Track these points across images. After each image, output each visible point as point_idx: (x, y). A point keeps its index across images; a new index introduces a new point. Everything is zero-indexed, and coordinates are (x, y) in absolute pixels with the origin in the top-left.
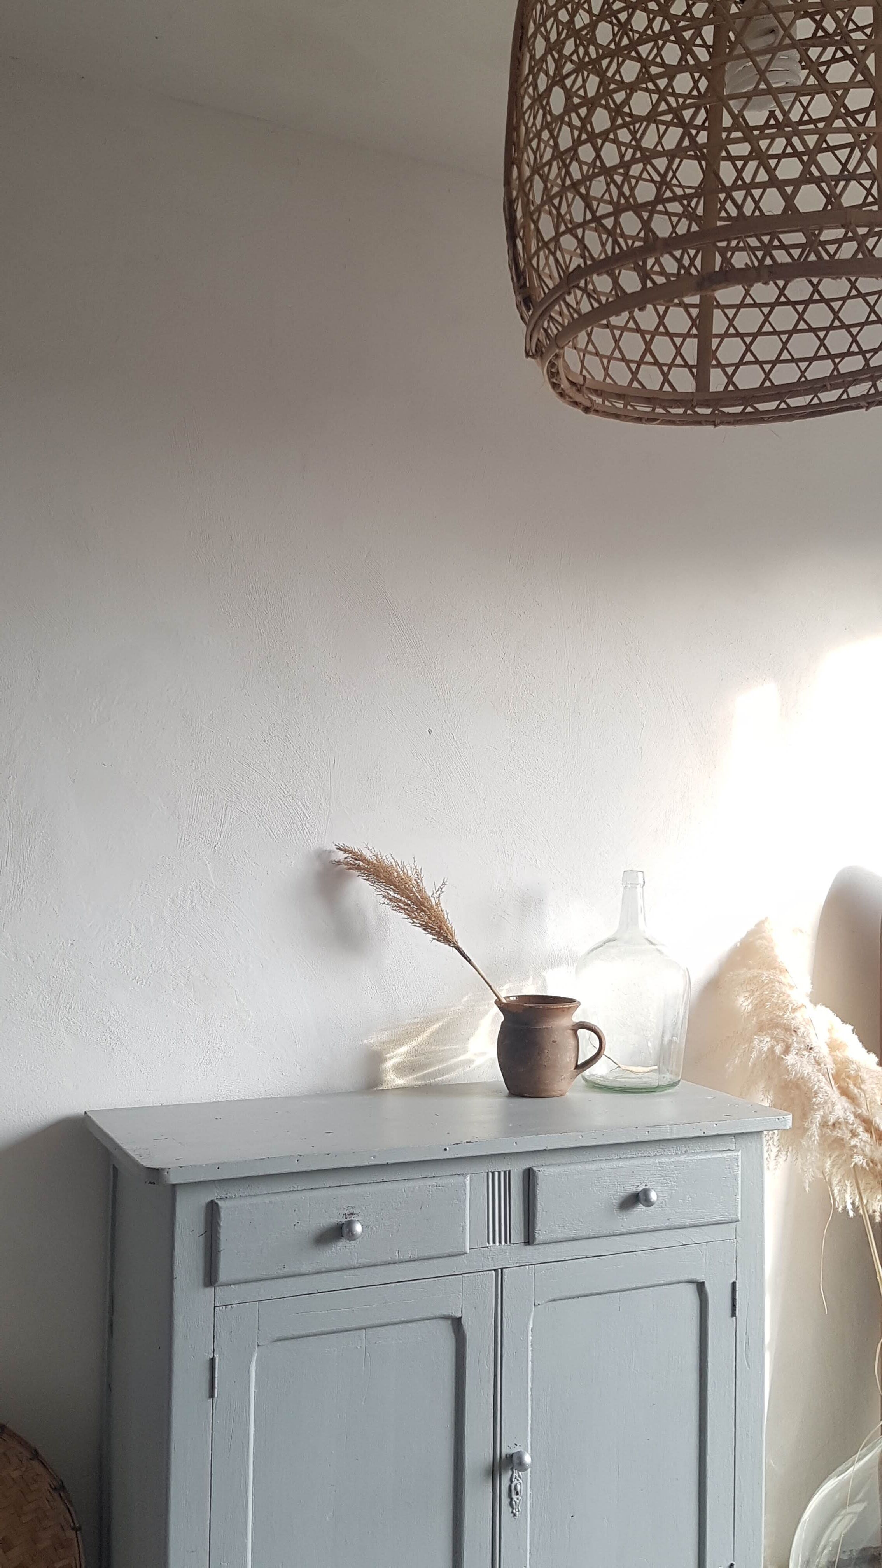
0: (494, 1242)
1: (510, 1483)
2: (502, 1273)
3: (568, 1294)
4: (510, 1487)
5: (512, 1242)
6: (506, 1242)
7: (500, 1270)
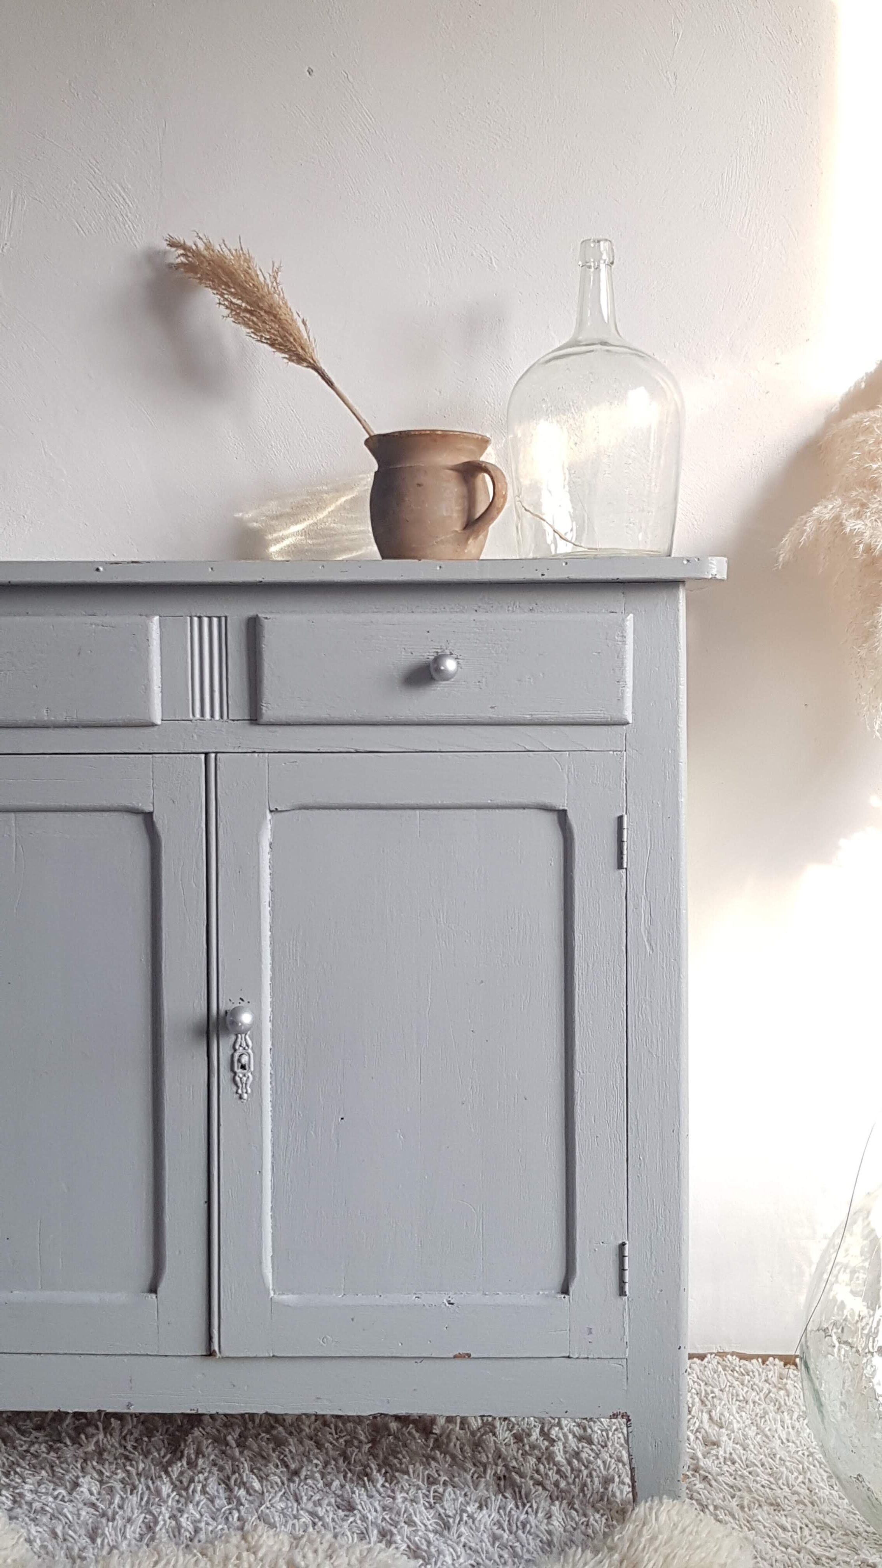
0: (202, 714)
1: (232, 1051)
2: (216, 759)
3: (322, 800)
4: (232, 1056)
5: (231, 718)
6: (222, 716)
7: (213, 755)
